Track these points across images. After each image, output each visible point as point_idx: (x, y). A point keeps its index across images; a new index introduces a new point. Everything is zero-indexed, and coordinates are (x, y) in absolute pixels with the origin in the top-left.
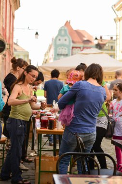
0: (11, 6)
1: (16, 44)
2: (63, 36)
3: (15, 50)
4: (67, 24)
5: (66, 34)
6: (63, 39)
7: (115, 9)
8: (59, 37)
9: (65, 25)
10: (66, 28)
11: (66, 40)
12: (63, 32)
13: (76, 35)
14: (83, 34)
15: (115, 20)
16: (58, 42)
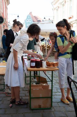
0: (5, 3)
1: (9, 23)
2: (29, 19)
3: (9, 25)
4: (31, 13)
5: (30, 18)
6: (29, 20)
7: (53, 4)
8: (27, 19)
9: (30, 14)
10: (30, 15)
11: (30, 21)
12: (29, 17)
13: (34, 18)
14: (38, 17)
15: (53, 9)
16: (27, 22)
